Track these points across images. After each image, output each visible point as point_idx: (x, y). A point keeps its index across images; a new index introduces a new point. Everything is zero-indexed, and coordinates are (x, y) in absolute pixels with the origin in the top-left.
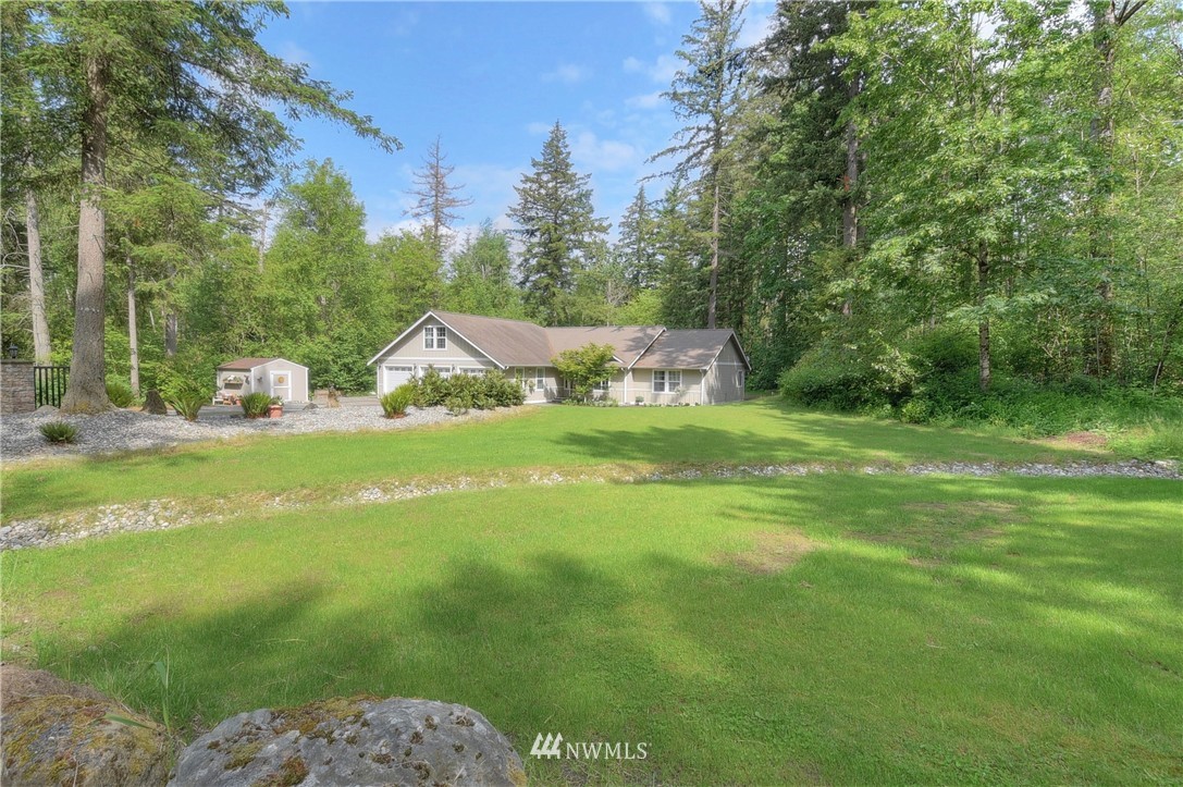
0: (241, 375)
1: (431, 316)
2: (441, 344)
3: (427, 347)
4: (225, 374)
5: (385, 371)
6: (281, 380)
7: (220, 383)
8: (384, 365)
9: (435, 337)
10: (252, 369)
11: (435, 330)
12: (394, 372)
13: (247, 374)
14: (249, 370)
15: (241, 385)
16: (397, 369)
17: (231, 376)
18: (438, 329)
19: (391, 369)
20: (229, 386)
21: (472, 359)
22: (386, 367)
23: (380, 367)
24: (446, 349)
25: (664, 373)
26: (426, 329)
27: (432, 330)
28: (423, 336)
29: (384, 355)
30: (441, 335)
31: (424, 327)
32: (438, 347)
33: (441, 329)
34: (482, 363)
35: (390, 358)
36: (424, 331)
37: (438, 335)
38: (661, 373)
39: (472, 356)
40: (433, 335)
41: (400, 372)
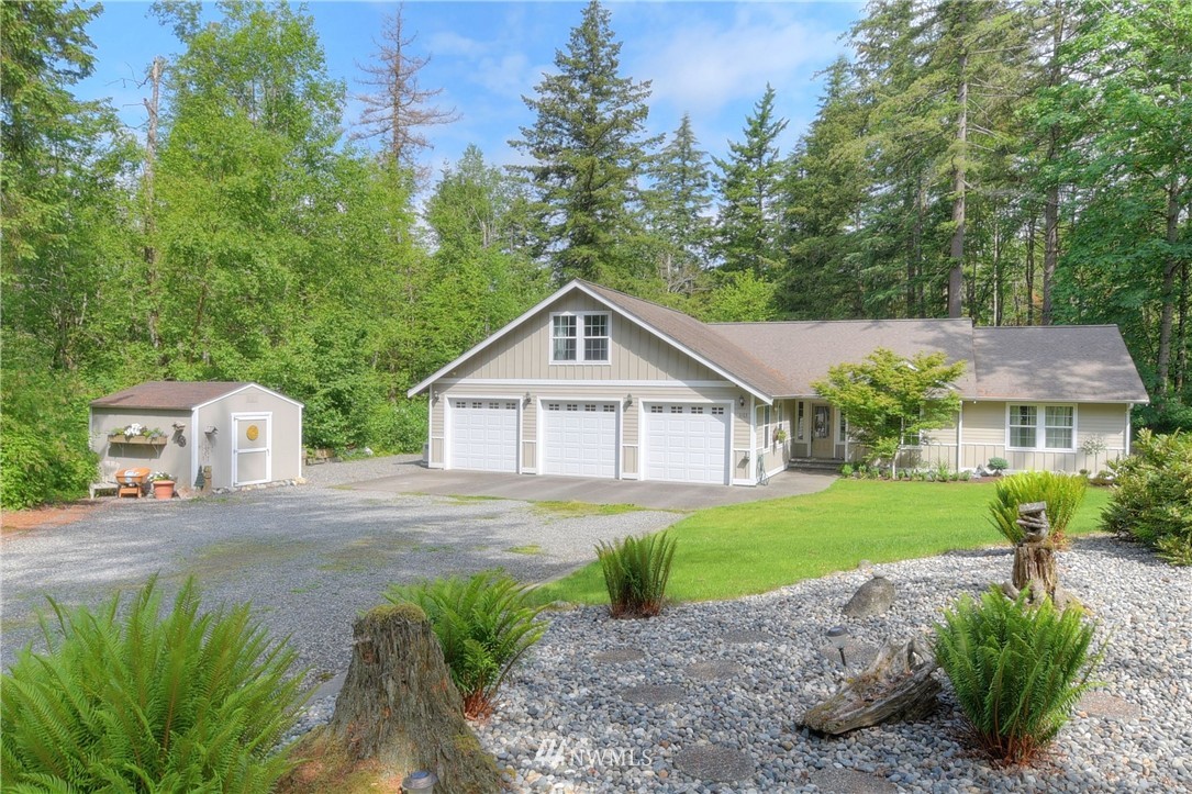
0: (165, 425)
1: (576, 291)
2: (596, 351)
3: (556, 358)
4: (112, 423)
5: (449, 411)
6: (253, 434)
7: (98, 439)
8: (445, 396)
9: (580, 337)
10: (196, 409)
11: (580, 325)
12: (469, 410)
13: (180, 421)
14: (187, 412)
15: (161, 447)
16: (477, 404)
17: (134, 426)
18: (588, 320)
19: (461, 404)
20: (123, 448)
21: (679, 383)
22: (450, 399)
23: (436, 400)
24: (609, 361)
25: (1034, 409)
26: (556, 319)
27: (573, 320)
28: (549, 334)
29: (449, 375)
30: (596, 333)
31: (552, 314)
32: (588, 356)
33: (596, 318)
34: (703, 392)
35: (463, 381)
36: (552, 323)
37: (587, 332)
38: (1024, 409)
39: (677, 377)
40: (573, 332)
41: (485, 410)
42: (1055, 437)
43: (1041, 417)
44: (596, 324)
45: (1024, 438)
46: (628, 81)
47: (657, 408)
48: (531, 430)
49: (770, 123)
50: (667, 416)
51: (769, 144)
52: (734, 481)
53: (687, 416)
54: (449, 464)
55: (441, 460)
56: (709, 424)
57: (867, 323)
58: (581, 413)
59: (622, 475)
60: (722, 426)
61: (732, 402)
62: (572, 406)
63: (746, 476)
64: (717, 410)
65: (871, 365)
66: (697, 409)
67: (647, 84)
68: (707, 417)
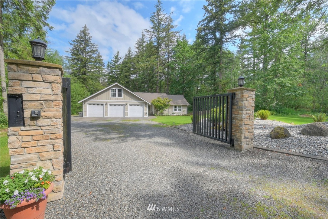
1: (117, 85)
2: (120, 95)
3: (112, 96)
5: (88, 106)
12: (92, 106)
16: (94, 104)
18: (118, 90)
22: (88, 104)
23: (85, 104)
24: (123, 97)
25: (177, 106)
26: (112, 89)
27: (115, 90)
28: (110, 92)
29: (88, 99)
30: (120, 92)
31: (111, 88)
32: (118, 96)
33: (120, 90)
34: (139, 103)
35: (91, 100)
36: (111, 90)
37: (118, 92)
38: (175, 106)
39: (135, 100)
40: (115, 92)
41: (96, 106)
42: (180, 110)
43: (177, 107)
44: (120, 91)
45: (175, 110)
46: (94, 44)
47: (131, 105)
48: (107, 109)
49: (119, 57)
50: (133, 106)
51: (119, 61)
52: (144, 117)
53: (136, 106)
54: (88, 116)
55: (86, 115)
56: (140, 108)
57: (151, 93)
58: (117, 106)
59: (125, 117)
60: (142, 108)
61: (144, 104)
62: (115, 105)
63: (146, 116)
64: (141, 106)
65: (158, 99)
66: (138, 105)
67: (97, 45)
68: (140, 107)
